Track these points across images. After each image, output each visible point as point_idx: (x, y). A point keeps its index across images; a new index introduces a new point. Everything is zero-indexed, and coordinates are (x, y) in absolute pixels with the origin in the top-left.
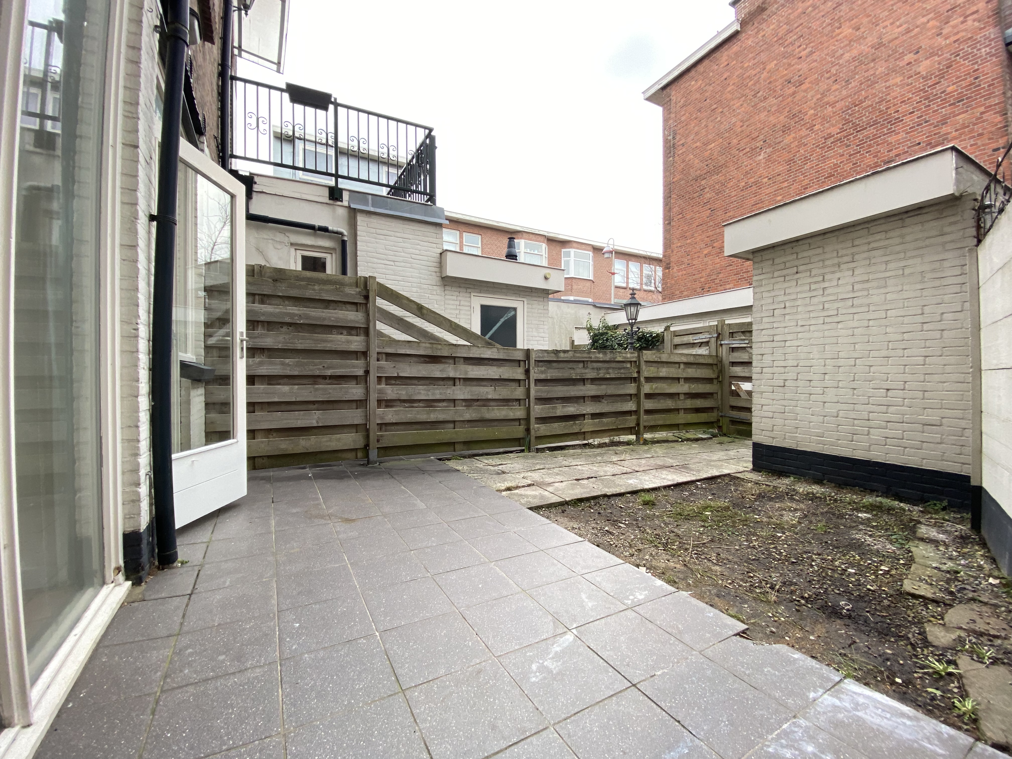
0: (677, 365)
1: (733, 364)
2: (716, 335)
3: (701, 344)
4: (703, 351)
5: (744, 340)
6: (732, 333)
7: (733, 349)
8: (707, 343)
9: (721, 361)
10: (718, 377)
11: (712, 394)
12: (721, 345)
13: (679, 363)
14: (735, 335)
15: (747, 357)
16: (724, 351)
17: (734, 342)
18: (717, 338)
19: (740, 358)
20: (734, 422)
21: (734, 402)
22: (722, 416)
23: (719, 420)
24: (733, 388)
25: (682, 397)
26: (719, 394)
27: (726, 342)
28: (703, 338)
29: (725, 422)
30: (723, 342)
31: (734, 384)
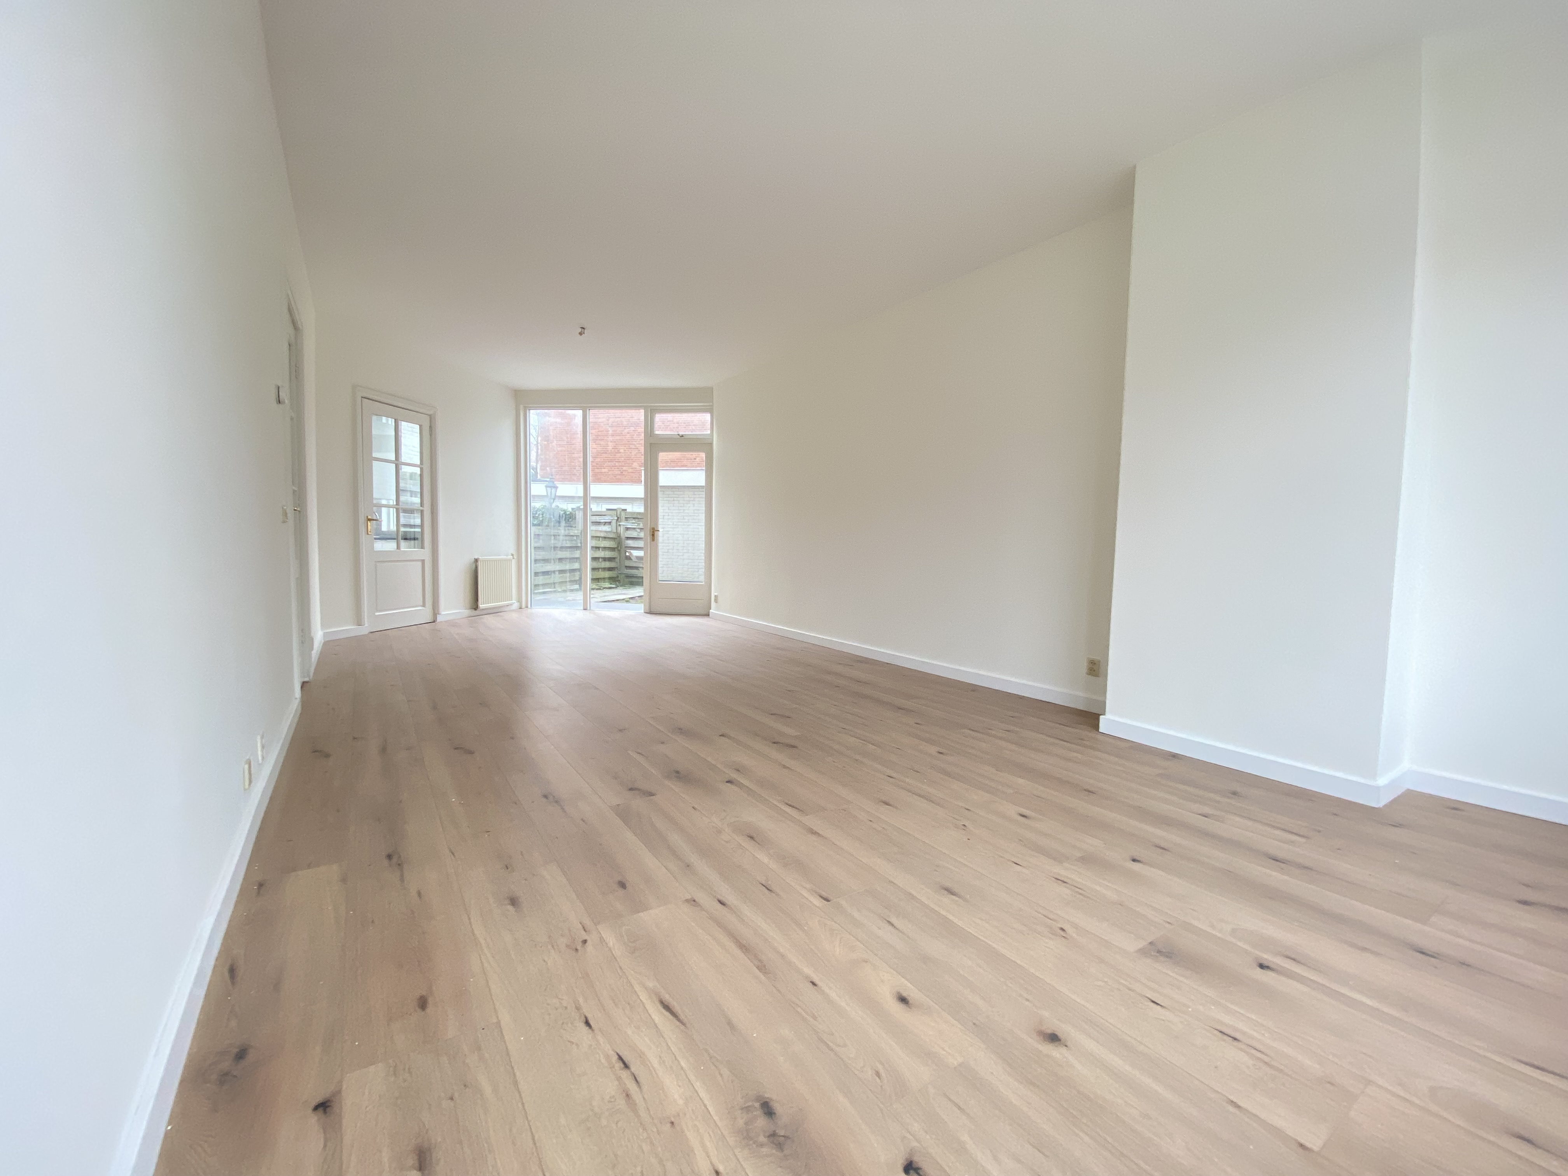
0: (598, 539)
1: (628, 538)
2: (616, 518)
3: (605, 523)
4: (607, 528)
5: (635, 523)
6: (627, 518)
7: (627, 529)
8: (610, 523)
9: (619, 536)
10: (618, 547)
11: (614, 558)
12: (620, 525)
13: (599, 537)
14: (628, 519)
15: (636, 535)
16: (621, 530)
17: (628, 524)
18: (617, 520)
19: (632, 534)
20: (628, 576)
21: (628, 563)
22: (620, 574)
23: (618, 577)
24: (627, 554)
25: (601, 560)
26: (618, 558)
27: (623, 524)
28: (607, 519)
29: (621, 577)
30: (621, 524)
31: (628, 552)
